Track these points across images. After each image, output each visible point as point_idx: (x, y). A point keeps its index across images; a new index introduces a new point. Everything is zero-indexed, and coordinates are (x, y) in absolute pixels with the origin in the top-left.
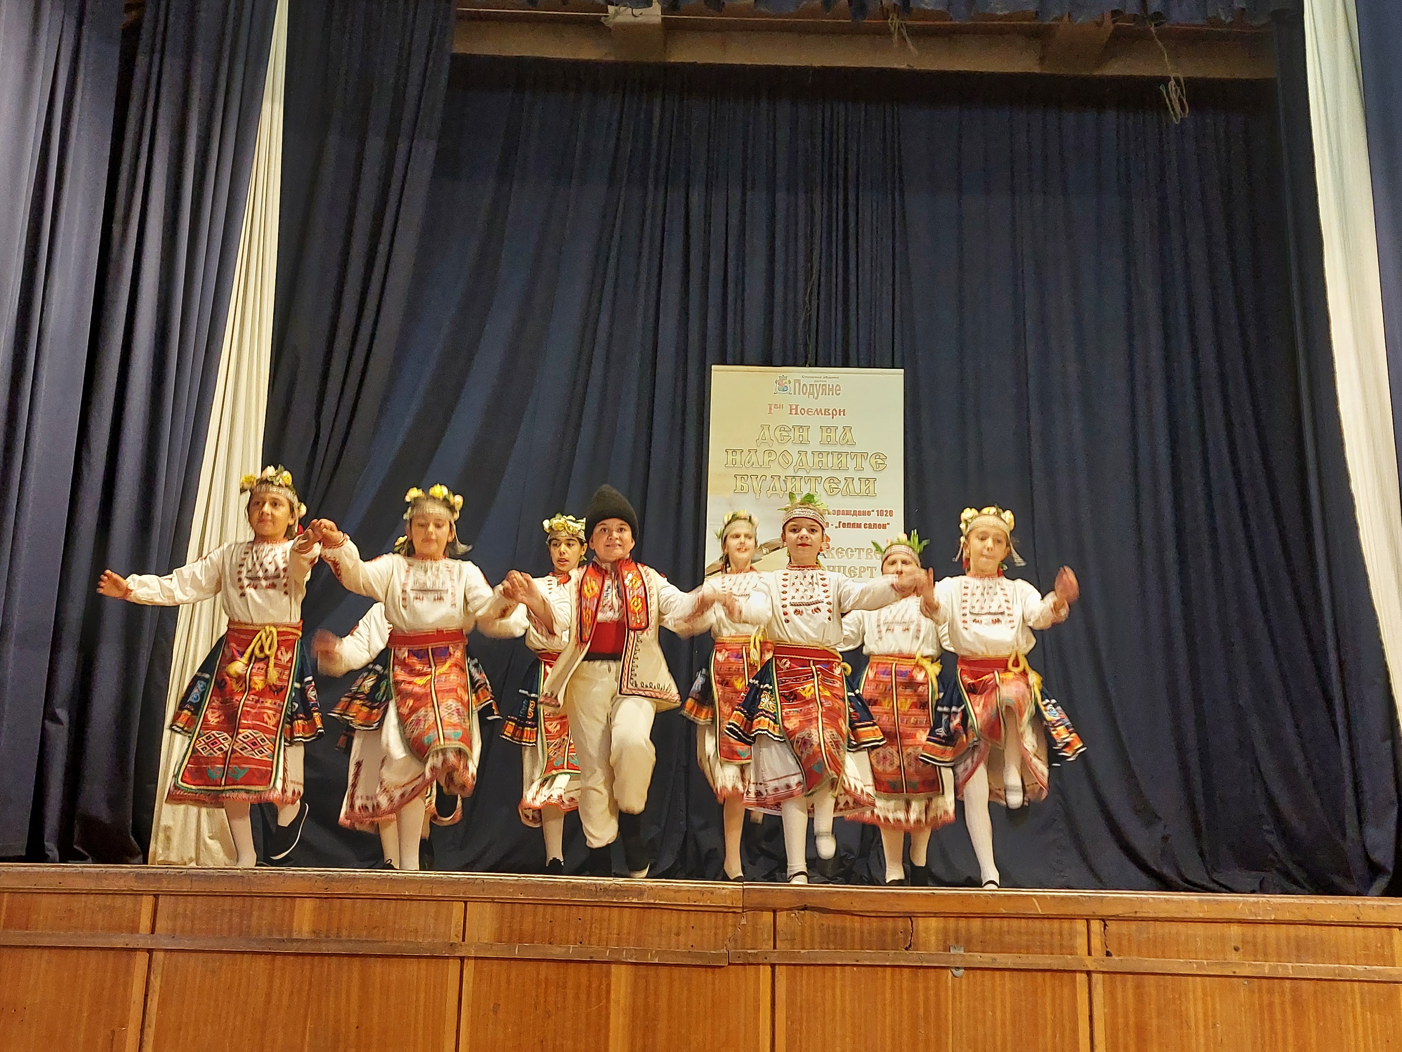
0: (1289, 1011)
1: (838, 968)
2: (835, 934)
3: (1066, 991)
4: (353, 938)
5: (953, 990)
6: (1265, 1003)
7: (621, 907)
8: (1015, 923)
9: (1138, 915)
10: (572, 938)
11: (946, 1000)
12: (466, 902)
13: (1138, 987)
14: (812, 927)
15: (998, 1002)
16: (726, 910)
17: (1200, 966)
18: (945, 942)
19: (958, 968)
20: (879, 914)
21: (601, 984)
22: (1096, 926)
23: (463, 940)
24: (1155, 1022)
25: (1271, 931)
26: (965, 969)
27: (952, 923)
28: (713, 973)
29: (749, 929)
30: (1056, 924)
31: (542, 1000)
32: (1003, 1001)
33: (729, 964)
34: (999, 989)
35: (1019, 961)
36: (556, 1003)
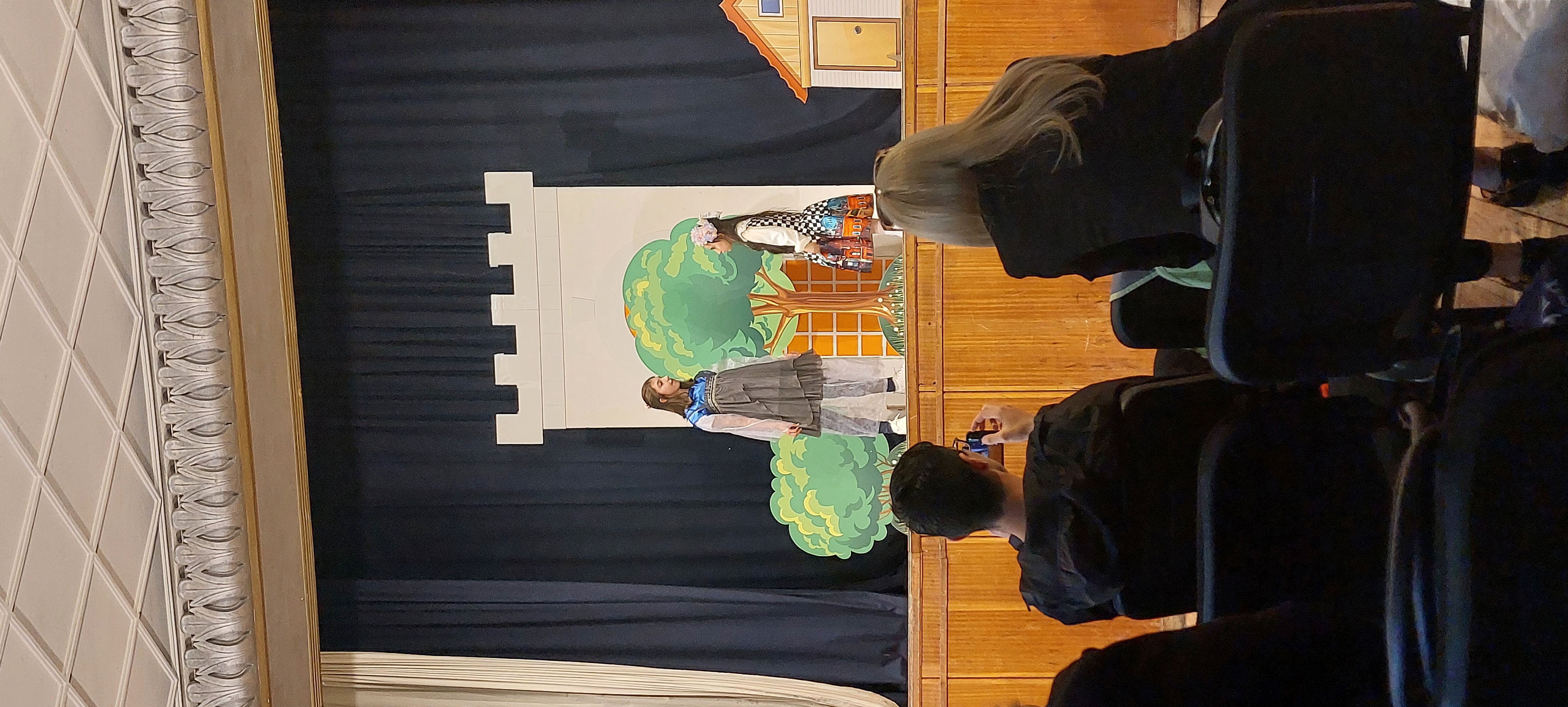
0: (957, 302)
6: (954, 312)
12: (922, 679)
21: (958, 616)
28: (950, 565)
31: (963, 642)
36: (965, 636)
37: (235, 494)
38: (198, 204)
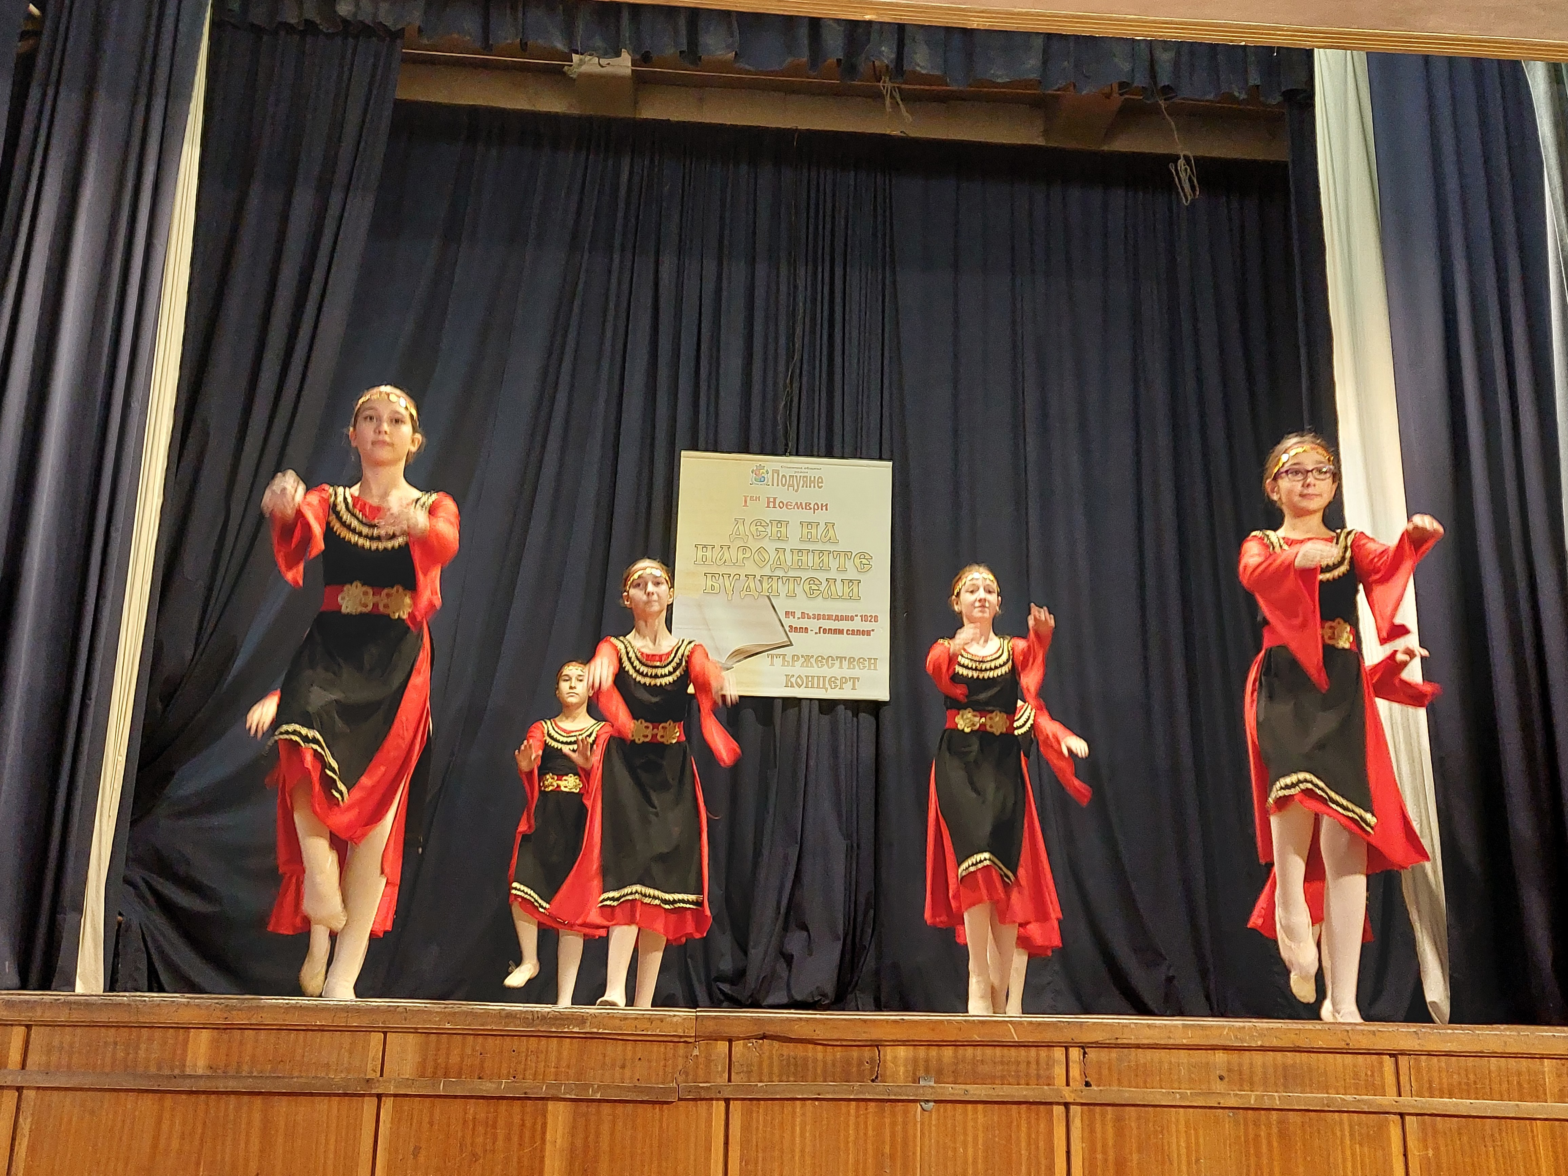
0: (1275, 1144)
1: (798, 1102)
2: (796, 1065)
3: (1042, 1126)
4: (255, 1074)
5: (922, 1124)
6: (1251, 1136)
7: (561, 1037)
8: (989, 1051)
9: (1119, 1041)
10: (504, 1072)
11: (915, 1137)
12: (385, 1033)
13: (1118, 1120)
14: (771, 1058)
15: (970, 1139)
16: (676, 1039)
17: (1183, 1096)
18: (914, 1074)
19: (928, 1101)
20: (844, 1043)
21: (535, 1124)
22: (1075, 1053)
23: (381, 1075)
24: (1135, 1157)
25: (1258, 1057)
26: (935, 1101)
27: (922, 1052)
28: (661, 1110)
29: (701, 1060)
30: (1033, 1051)
31: (468, 1141)
32: (975, 1138)
33: (680, 1099)
34: (970, 1124)
35: (991, 1092)
36: (485, 1144)
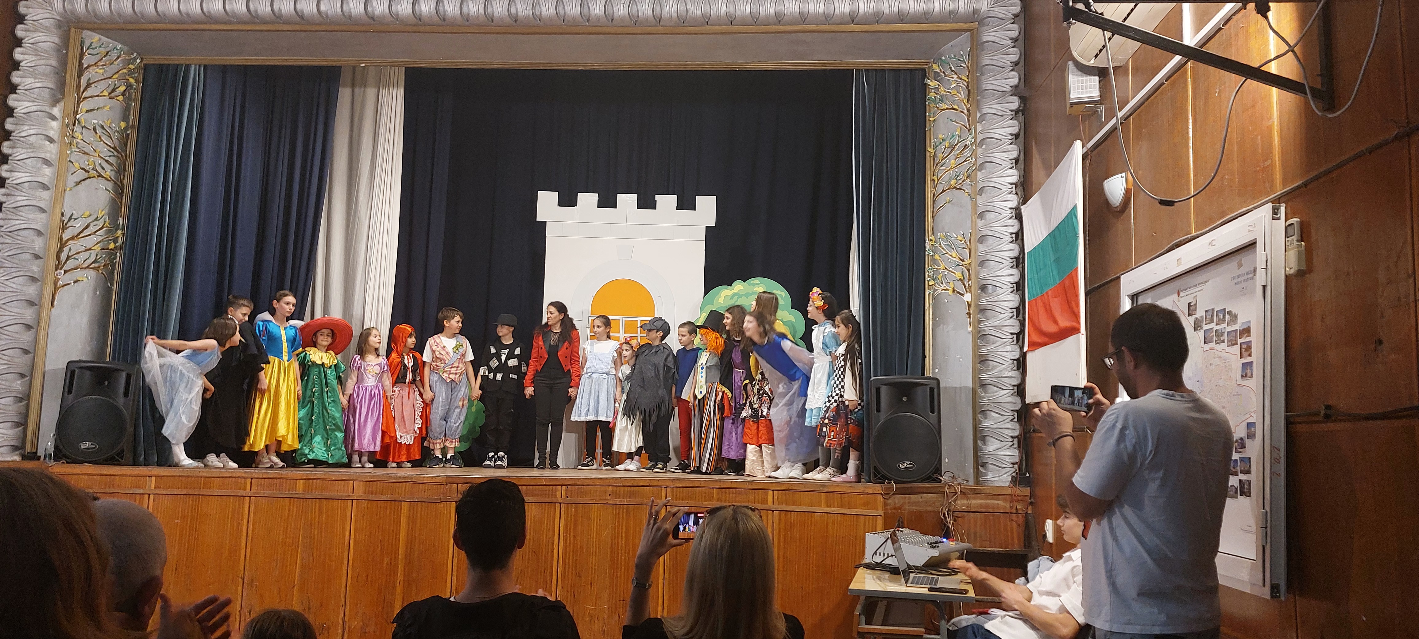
3: (552, 509)
23: (353, 494)
28: (436, 505)
37: (516, 21)
38: (708, 15)
